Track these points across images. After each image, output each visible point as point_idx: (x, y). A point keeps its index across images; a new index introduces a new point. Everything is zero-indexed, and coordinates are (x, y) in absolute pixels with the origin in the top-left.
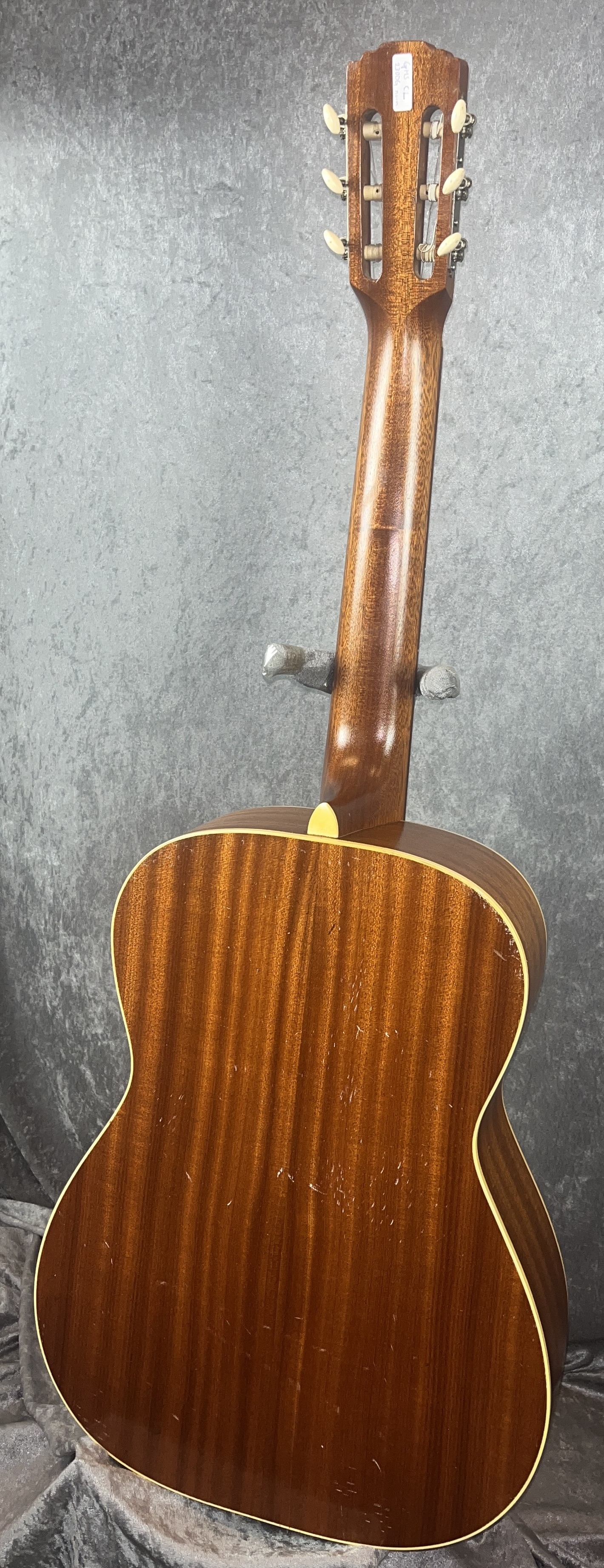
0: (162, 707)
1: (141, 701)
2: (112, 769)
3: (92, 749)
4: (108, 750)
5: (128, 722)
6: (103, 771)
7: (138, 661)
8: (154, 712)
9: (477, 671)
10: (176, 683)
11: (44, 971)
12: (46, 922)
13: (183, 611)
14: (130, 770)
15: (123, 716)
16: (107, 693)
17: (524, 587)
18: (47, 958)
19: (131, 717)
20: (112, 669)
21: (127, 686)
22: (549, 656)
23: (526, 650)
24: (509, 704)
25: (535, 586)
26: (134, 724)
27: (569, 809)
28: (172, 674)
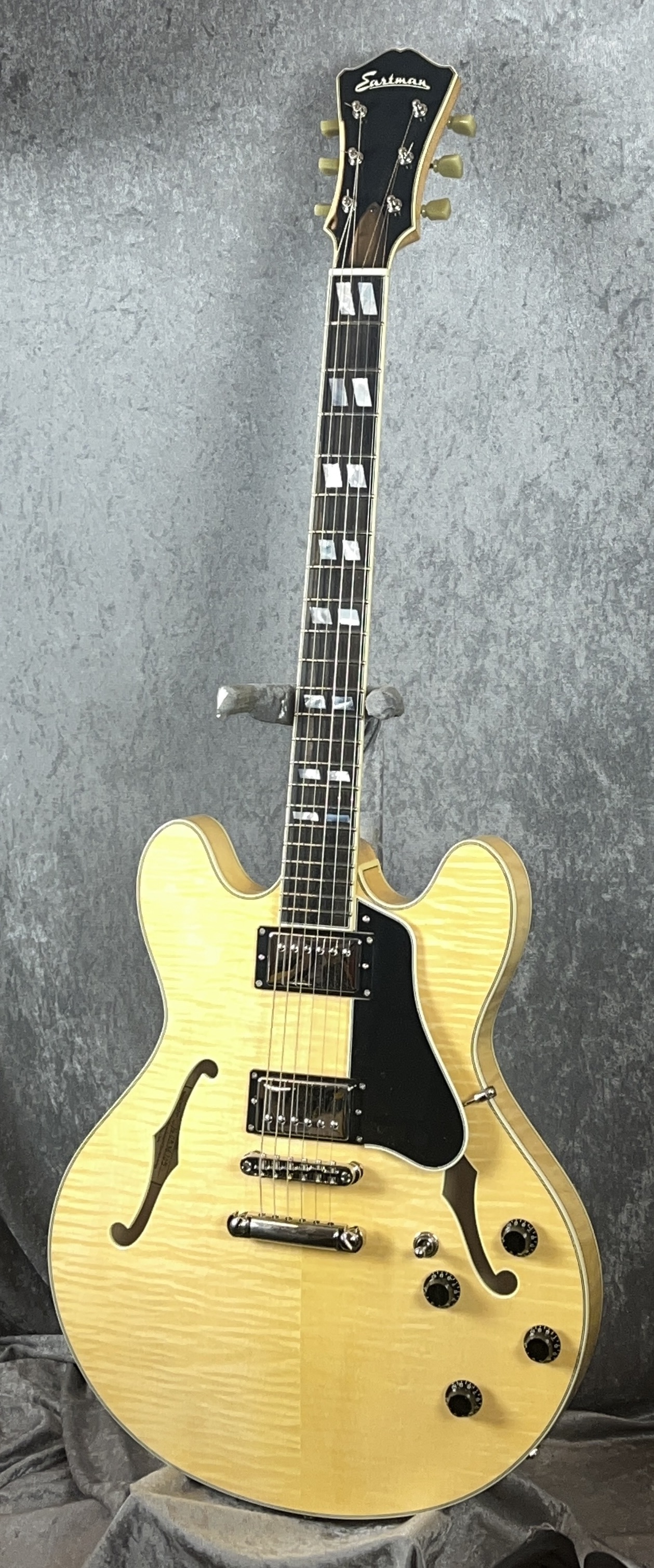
0: (138, 754)
1: (115, 751)
2: (92, 829)
3: (69, 808)
4: (85, 806)
5: (104, 775)
6: (83, 832)
7: (107, 707)
8: (130, 759)
9: (459, 676)
10: (149, 726)
11: (44, 1063)
12: (40, 1008)
13: (148, 648)
14: (112, 827)
15: (97, 768)
16: (76, 746)
17: (492, 585)
18: (46, 1048)
19: (106, 769)
20: (79, 720)
21: (97, 735)
22: (527, 653)
23: (503, 650)
24: (496, 707)
25: (502, 584)
26: (110, 775)
27: (572, 809)
28: (144, 716)
